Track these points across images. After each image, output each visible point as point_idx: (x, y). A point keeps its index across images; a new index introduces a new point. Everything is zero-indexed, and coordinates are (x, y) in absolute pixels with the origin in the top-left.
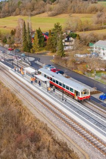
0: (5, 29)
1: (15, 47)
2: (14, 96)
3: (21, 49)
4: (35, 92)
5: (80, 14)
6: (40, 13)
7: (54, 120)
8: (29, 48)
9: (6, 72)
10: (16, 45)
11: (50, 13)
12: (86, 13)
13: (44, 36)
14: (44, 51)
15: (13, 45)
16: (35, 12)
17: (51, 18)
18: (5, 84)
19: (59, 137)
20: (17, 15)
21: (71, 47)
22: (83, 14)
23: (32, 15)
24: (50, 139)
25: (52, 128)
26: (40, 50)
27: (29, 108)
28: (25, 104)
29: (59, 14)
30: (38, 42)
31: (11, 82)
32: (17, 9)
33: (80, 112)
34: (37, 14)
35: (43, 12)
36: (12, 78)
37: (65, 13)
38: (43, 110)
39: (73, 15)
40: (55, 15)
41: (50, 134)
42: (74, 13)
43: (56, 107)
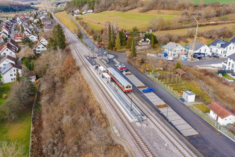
0: (99, 25)
1: (102, 45)
2: (88, 86)
3: (106, 46)
4: (101, 84)
5: (169, 11)
6: (132, 9)
7: (105, 102)
8: (112, 46)
9: (88, 68)
10: (103, 43)
11: (141, 8)
12: (174, 10)
13: (127, 36)
14: (124, 49)
15: (101, 43)
16: (127, 8)
17: (141, 14)
18: (85, 78)
19: (104, 111)
20: (112, 10)
21: (146, 47)
22: (171, 11)
23: (124, 11)
24: (99, 112)
25: (102, 107)
26: (121, 48)
27: (94, 94)
28: (92, 92)
29: (150, 10)
30: (119, 42)
31: (89, 76)
32: (113, 4)
33: (121, 99)
34: (129, 10)
35: (136, 8)
36: (90, 73)
37: (155, 9)
38: (101, 96)
39: (162, 11)
40: (145, 12)
41: (100, 110)
42: (163, 9)
43: (109, 95)
